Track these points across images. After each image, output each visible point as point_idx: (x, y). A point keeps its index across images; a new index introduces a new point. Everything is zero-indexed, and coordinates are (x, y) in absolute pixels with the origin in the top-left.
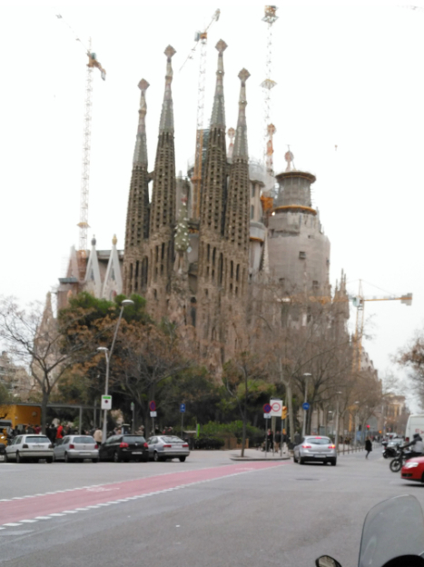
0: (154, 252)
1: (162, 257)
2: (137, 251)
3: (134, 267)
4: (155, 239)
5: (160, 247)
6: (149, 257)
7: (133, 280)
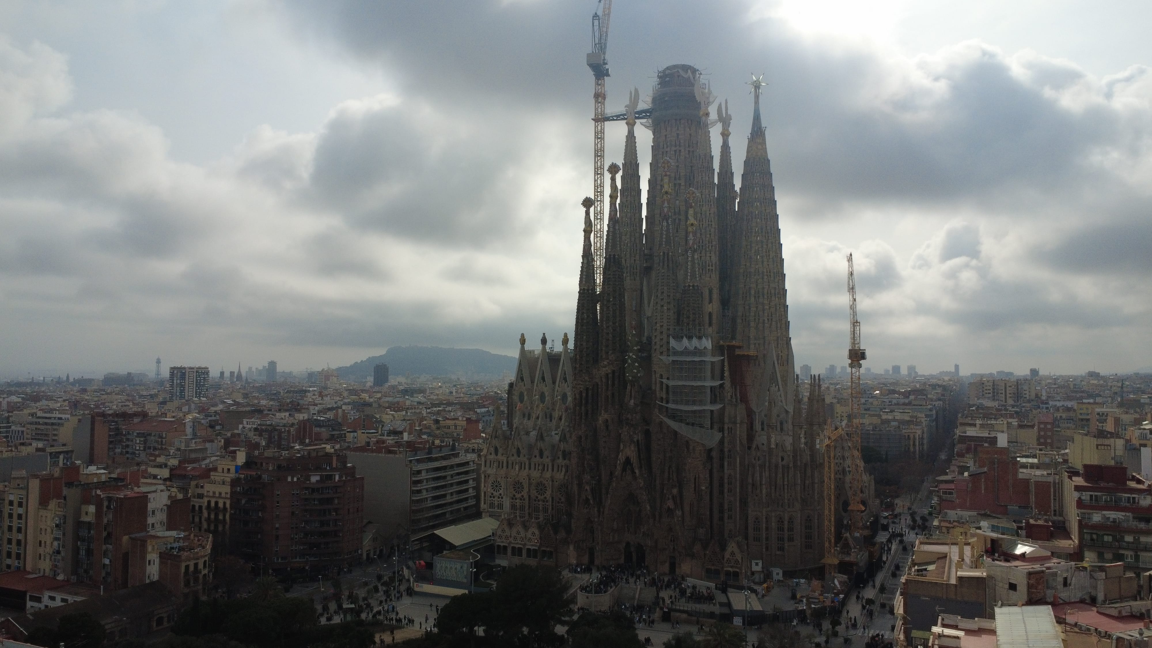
0: (604, 380)
1: (613, 384)
2: (587, 378)
3: (584, 395)
4: (605, 367)
5: (610, 375)
6: (599, 384)
7: (583, 408)
